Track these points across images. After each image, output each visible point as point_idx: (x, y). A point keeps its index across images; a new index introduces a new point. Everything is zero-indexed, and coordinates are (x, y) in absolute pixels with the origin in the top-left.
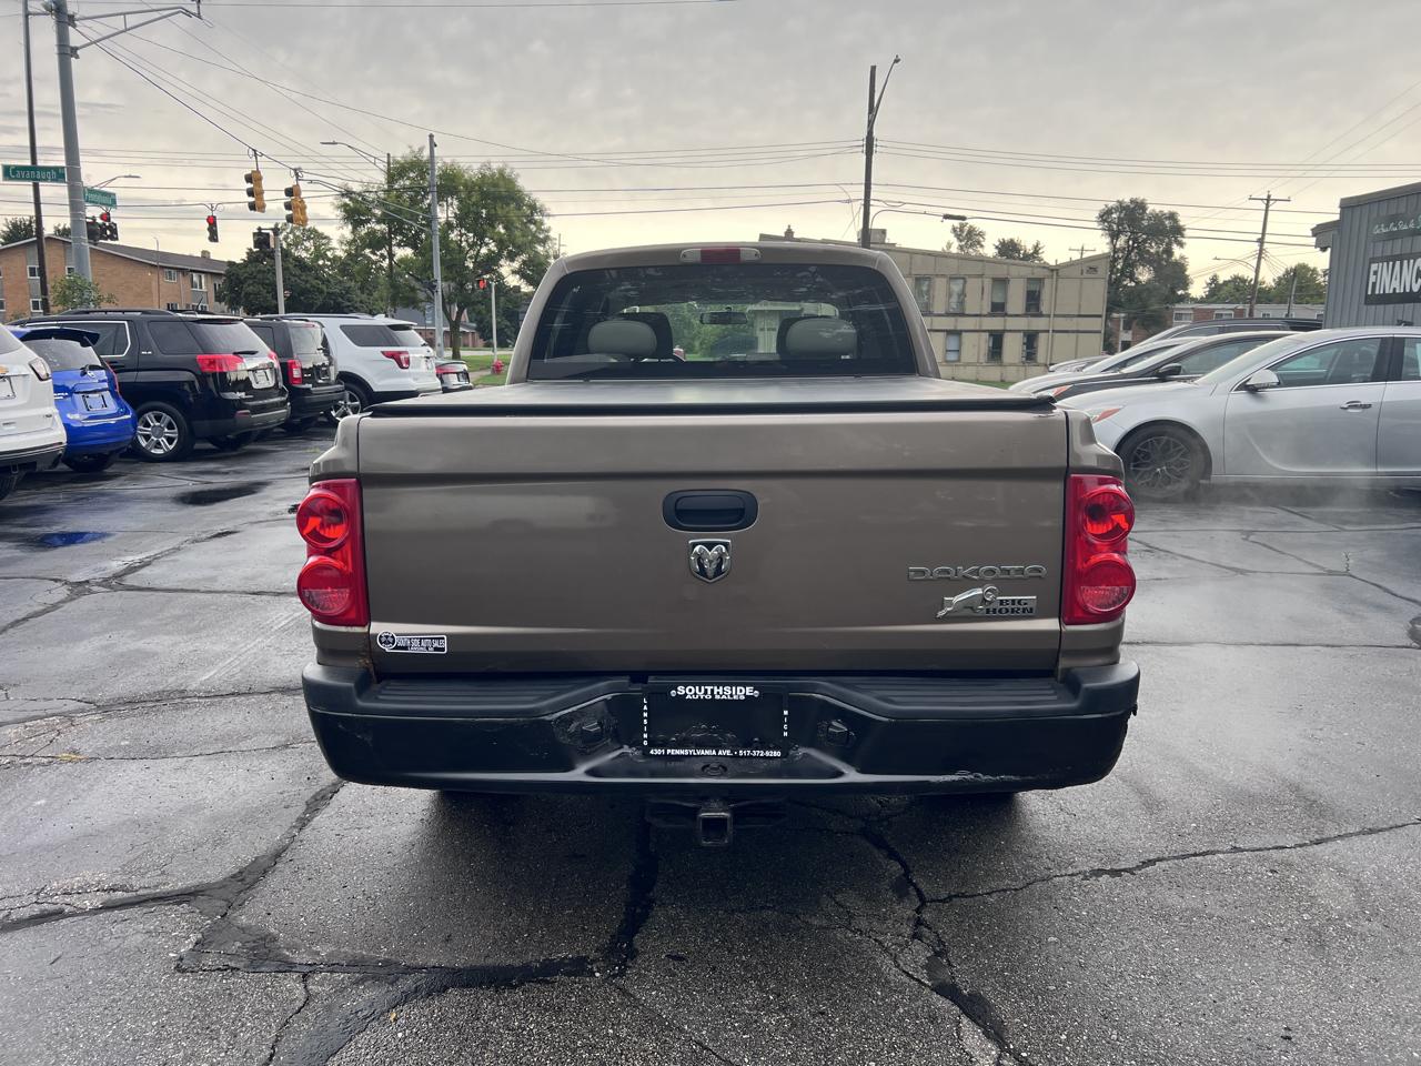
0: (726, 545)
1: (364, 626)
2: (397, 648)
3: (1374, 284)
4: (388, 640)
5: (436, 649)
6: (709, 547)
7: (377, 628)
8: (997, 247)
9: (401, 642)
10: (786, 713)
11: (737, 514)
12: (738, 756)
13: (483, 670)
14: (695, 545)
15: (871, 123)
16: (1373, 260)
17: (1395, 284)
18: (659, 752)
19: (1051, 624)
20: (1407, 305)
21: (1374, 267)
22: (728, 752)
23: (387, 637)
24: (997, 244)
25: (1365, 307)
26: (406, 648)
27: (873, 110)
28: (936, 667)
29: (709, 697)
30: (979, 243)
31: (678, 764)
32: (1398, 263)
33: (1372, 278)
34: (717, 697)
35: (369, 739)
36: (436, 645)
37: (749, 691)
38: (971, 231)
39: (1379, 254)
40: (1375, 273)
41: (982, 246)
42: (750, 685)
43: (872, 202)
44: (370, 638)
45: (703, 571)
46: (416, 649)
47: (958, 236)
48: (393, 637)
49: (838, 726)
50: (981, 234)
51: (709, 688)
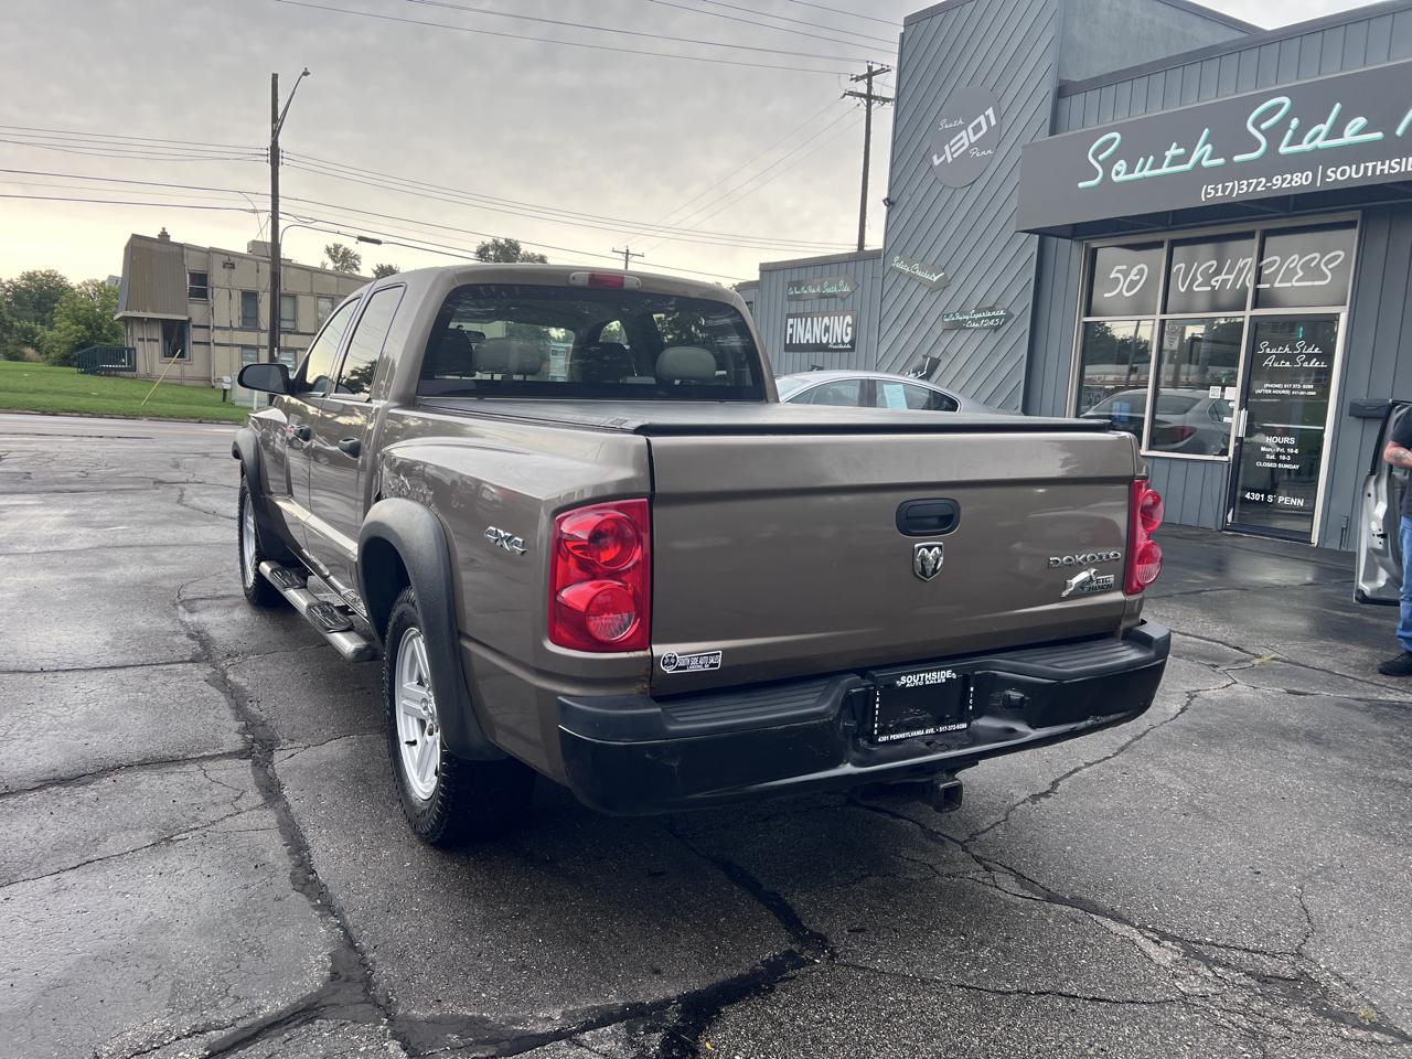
0: (940, 547)
1: (645, 649)
2: (678, 668)
3: (791, 335)
4: (671, 661)
5: (711, 666)
6: (930, 551)
7: (659, 650)
8: (375, 272)
9: (681, 661)
10: (972, 689)
11: (946, 520)
12: (937, 733)
13: (742, 682)
14: (919, 548)
15: (275, 133)
16: (789, 316)
17: (808, 336)
18: (884, 738)
19: (1118, 596)
20: (818, 353)
21: (790, 321)
22: (932, 731)
23: (670, 658)
24: (376, 269)
25: (784, 354)
26: (685, 668)
27: (277, 121)
28: (1053, 638)
29: (921, 683)
30: (355, 266)
31: (899, 747)
32: (809, 319)
33: (790, 331)
34: (927, 683)
35: (675, 764)
36: (712, 661)
37: (948, 674)
38: (346, 253)
39: (793, 311)
40: (792, 326)
41: (358, 269)
42: (949, 668)
43: (280, 215)
44: (653, 660)
45: (924, 572)
46: (695, 667)
47: (333, 257)
48: (675, 657)
49: (1015, 695)
50: (357, 257)
51: (922, 675)
